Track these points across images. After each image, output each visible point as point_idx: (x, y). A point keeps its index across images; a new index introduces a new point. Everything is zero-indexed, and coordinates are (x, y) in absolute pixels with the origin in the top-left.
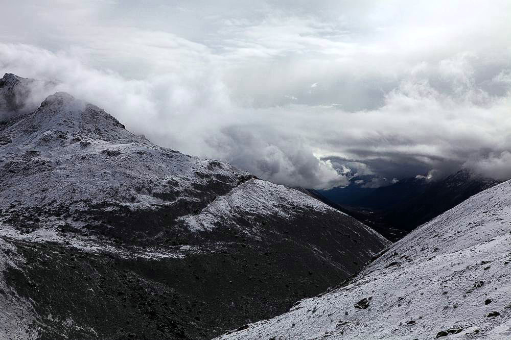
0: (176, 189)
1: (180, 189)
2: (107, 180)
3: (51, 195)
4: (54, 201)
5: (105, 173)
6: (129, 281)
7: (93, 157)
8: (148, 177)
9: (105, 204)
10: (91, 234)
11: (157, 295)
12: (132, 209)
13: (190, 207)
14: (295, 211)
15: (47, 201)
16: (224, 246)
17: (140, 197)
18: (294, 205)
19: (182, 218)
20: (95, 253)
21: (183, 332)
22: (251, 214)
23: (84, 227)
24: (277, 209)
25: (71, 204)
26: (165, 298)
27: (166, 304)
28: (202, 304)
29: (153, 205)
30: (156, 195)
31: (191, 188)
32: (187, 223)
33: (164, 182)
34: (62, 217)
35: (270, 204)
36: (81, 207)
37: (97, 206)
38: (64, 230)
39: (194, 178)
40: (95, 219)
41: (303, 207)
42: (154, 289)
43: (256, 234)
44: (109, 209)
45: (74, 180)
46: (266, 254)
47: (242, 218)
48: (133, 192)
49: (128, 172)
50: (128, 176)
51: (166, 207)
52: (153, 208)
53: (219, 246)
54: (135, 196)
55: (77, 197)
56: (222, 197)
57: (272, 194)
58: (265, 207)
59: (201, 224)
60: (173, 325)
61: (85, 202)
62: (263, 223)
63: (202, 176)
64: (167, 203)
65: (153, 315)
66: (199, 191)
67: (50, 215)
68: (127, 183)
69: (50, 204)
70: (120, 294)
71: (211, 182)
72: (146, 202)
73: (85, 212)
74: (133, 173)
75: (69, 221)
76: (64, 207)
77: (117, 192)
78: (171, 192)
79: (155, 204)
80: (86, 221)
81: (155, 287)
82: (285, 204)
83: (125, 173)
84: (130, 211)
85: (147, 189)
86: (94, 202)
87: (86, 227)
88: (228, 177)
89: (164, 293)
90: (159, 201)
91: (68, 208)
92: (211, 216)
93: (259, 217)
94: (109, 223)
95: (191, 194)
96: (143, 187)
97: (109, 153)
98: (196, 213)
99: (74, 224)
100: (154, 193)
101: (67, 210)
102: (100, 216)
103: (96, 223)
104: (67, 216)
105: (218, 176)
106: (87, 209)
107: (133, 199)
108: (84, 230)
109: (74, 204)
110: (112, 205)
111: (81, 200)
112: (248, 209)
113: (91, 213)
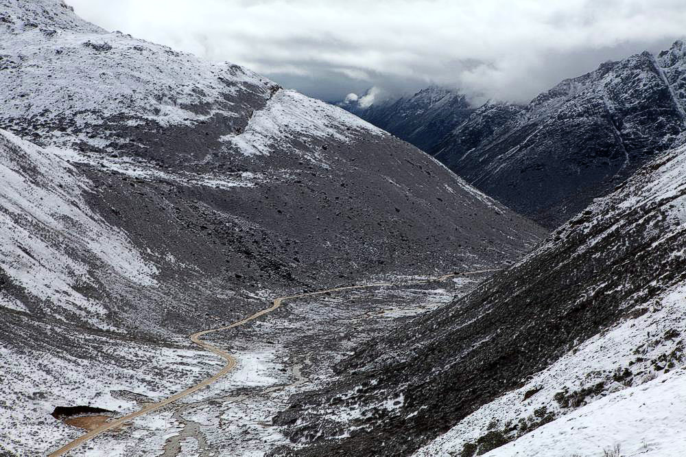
0: (205, 100)
1: (210, 100)
2: (112, 84)
3: (39, 103)
4: (46, 111)
5: (104, 74)
6: (204, 213)
7: (71, 51)
8: (164, 82)
9: (122, 116)
10: (122, 155)
11: (241, 231)
12: (162, 123)
13: (230, 124)
14: (351, 134)
15: (35, 110)
16: (291, 175)
17: (164, 108)
18: (346, 126)
19: (227, 138)
20: (145, 178)
21: (289, 275)
22: (305, 136)
23: (107, 146)
24: (331, 131)
25: (75, 115)
26: (253, 235)
27: (256, 242)
28: (296, 243)
29: (185, 120)
30: (183, 106)
31: (221, 99)
32: (235, 145)
33: (187, 90)
34: (69, 131)
35: (320, 123)
36: (92, 119)
37: (113, 118)
38: (82, 148)
39: (219, 86)
40: (118, 135)
41: (358, 129)
42: (236, 224)
43: (320, 161)
44: (131, 123)
45: (62, 82)
46: (343, 185)
47: (297, 139)
48: (153, 101)
49: (136, 74)
50: (138, 79)
51: (203, 122)
52: (188, 123)
53: (286, 174)
54: (158, 107)
55: (79, 106)
56: (260, 112)
57: (317, 111)
58: (316, 128)
59: (254, 146)
60: (276, 267)
61: (94, 112)
62: (323, 147)
63: (229, 84)
64: (202, 118)
65: (248, 253)
66: (232, 104)
67: (51, 129)
68: (141, 89)
69: (42, 115)
70: (203, 228)
71: (239, 91)
72: (173, 115)
73: (100, 126)
74: (143, 76)
75: (82, 136)
76: (65, 118)
77: (132, 101)
78: (200, 103)
79: (187, 119)
80: (107, 138)
81: (236, 221)
82: (336, 124)
83: (132, 76)
84: (161, 127)
85: (169, 98)
86: (107, 114)
87: (110, 145)
88: (258, 87)
89: (250, 229)
90: (190, 115)
91: (72, 120)
92: (260, 136)
93: (316, 140)
94: (140, 140)
95: (225, 106)
96: (164, 95)
97: (94, 47)
98: (239, 132)
99: (92, 142)
100: (181, 104)
101: (72, 123)
102: (124, 132)
103: (122, 141)
104: (77, 131)
105: (245, 83)
106: (100, 122)
107: (157, 111)
108: (109, 150)
109: (79, 115)
110: (132, 117)
111: (86, 111)
112: (299, 129)
113: (109, 128)
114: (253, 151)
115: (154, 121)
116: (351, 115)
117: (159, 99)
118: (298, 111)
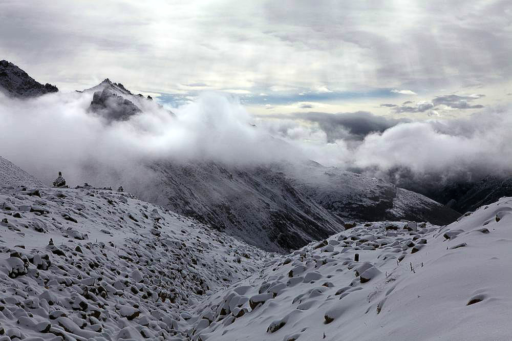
1: (377, 195)
8: (360, 188)
9: (350, 204)
10: (355, 218)
13: (388, 205)
14: (430, 206)
17: (363, 199)
18: (427, 203)
19: (388, 210)
22: (415, 208)
24: (423, 205)
25: (333, 203)
30: (369, 198)
31: (381, 194)
33: (368, 191)
35: (418, 202)
36: (339, 205)
37: (346, 204)
39: (378, 189)
40: (352, 211)
41: (432, 204)
44: (354, 206)
47: (413, 210)
48: (359, 197)
51: (378, 205)
52: (373, 205)
54: (361, 199)
55: (332, 200)
56: (395, 199)
57: (415, 197)
58: (418, 205)
59: (399, 213)
63: (381, 188)
64: (377, 203)
66: (385, 196)
68: (353, 192)
71: (385, 190)
72: (367, 202)
75: (338, 211)
77: (351, 197)
78: (374, 196)
80: (347, 212)
82: (423, 202)
84: (365, 207)
85: (364, 195)
86: (344, 202)
87: (350, 215)
88: (391, 188)
90: (372, 202)
91: (332, 205)
92: (399, 209)
93: (419, 210)
95: (383, 198)
96: (361, 194)
97: (329, 175)
98: (391, 207)
99: (343, 214)
100: (369, 197)
101: (333, 206)
102: (353, 209)
103: (353, 213)
104: (335, 210)
105: (386, 187)
106: (343, 206)
107: (361, 201)
108: (350, 216)
109: (334, 203)
110: (353, 204)
111: (336, 202)
112: (412, 205)
113: (346, 208)
114: (399, 215)
115: (362, 205)
116: (427, 198)
117: (360, 196)
118: (408, 198)
